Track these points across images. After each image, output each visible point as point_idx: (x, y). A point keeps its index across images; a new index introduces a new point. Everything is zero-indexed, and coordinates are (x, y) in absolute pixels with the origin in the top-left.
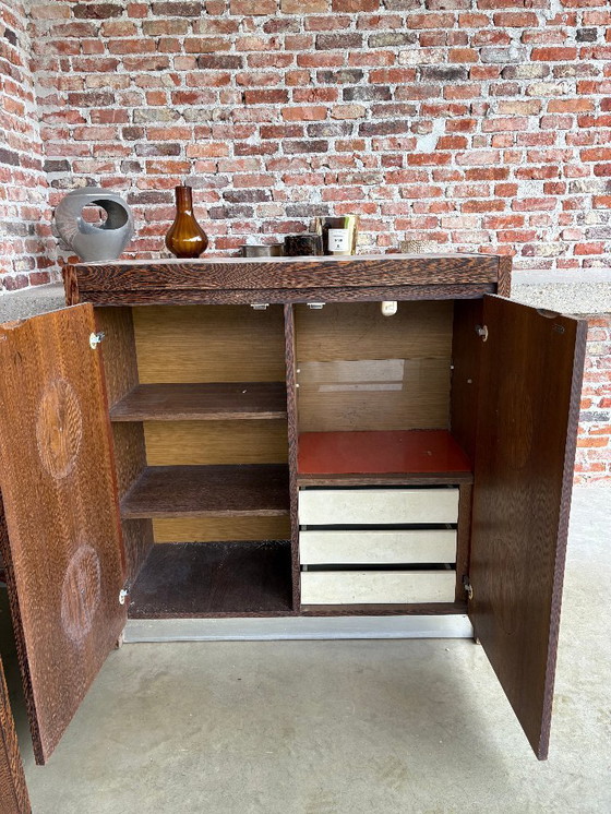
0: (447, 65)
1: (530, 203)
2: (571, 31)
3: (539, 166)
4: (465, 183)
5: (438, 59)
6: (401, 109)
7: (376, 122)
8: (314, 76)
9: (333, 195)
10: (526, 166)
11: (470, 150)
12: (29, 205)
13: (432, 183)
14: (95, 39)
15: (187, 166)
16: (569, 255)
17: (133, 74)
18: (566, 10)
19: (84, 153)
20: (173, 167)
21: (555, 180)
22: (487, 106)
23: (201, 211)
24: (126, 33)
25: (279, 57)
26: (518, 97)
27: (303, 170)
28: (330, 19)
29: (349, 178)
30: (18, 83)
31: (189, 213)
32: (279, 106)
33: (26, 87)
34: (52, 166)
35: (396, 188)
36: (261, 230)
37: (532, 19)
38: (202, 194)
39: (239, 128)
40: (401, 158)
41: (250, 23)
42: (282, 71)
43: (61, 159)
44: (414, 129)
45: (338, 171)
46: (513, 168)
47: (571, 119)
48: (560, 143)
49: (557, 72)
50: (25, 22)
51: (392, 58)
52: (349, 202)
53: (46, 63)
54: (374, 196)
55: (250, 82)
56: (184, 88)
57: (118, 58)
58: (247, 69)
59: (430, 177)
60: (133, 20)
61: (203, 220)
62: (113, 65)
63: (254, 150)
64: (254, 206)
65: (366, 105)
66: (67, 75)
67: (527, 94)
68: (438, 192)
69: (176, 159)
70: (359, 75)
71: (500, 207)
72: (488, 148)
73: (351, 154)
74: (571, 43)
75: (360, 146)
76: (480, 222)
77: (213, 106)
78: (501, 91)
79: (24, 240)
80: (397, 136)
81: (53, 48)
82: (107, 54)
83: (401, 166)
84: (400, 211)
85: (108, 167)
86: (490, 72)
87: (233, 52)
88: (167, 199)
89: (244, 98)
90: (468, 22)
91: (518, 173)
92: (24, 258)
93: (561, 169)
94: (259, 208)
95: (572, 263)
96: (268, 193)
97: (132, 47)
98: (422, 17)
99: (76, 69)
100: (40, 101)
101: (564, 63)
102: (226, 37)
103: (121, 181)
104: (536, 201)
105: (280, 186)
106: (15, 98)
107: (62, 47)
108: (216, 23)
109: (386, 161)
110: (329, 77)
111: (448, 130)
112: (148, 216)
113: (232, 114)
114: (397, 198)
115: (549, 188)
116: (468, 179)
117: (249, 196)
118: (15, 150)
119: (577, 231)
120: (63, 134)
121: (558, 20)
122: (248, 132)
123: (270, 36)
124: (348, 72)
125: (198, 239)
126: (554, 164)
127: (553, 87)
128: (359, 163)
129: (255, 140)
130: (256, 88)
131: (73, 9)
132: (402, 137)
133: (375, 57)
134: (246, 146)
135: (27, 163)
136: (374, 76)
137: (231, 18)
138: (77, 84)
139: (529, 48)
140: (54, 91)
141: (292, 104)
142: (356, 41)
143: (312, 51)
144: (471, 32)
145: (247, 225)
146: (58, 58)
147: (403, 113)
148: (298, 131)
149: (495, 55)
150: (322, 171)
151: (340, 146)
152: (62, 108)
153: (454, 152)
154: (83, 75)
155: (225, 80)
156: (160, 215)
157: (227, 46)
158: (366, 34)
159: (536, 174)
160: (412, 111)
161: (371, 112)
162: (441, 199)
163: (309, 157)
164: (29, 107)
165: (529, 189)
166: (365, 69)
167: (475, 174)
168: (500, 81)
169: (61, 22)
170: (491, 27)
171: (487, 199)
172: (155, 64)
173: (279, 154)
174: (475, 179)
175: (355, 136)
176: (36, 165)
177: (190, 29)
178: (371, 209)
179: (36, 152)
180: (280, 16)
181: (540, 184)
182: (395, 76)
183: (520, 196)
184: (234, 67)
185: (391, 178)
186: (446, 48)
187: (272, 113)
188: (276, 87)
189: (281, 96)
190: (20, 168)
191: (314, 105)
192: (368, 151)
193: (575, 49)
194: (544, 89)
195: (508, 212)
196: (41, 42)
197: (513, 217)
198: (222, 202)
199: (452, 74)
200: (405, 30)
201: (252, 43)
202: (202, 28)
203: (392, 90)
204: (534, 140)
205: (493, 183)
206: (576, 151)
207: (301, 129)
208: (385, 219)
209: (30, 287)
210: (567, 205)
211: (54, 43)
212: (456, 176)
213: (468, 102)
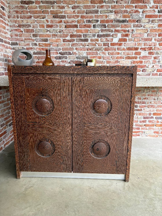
0: (122, 19)
1: (144, 57)
2: (156, 10)
3: (147, 47)
4: (126, 51)
5: (119, 17)
7: (102, 34)
8: (85, 21)
9: (90, 54)
10: (143, 47)
11: (128, 42)
12: (5, 54)
13: (117, 51)
14: (26, 10)
15: (50, 45)
16: (155, 72)
17: (36, 20)
18: (155, 4)
19: (22, 40)
20: (46, 45)
21: (152, 51)
22: (133, 30)
23: (53, 57)
24: (34, 9)
25: (76, 16)
26: (141, 28)
27: (81, 47)
28: (90, 6)
29: (94, 49)
30: (4, 21)
31: (49, 57)
32: (75, 29)
33: (7, 22)
34: (13, 44)
35: (107, 52)
36: (69, 63)
37: (146, 7)
38: (53, 53)
39: (64, 35)
40: (109, 44)
41: (68, 6)
42: (76, 20)
43: (15, 42)
44: (112, 36)
45: (91, 47)
46: (140, 47)
47: (156, 34)
48: (153, 41)
49: (153, 21)
50: (7, 5)
51: (107, 16)
52: (94, 56)
53: (13, 16)
54: (101, 54)
55: (68, 22)
56: (49, 24)
57: (32, 15)
59: (117, 49)
60: (36, 5)
61: (53, 60)
62: (31, 17)
63: (69, 41)
64: (68, 56)
65: (99, 29)
66: (18, 19)
67: (144, 27)
68: (118, 53)
69: (47, 43)
70: (98, 21)
71: (136, 58)
72: (133, 42)
73: (95, 42)
74: (157, 13)
75: (97, 40)
76: (130, 62)
77: (57, 29)
78: (137, 26)
81: (15, 12)
82: (29, 14)
83: (108, 46)
84: (108, 58)
85: (28, 45)
86: (134, 21)
87: (63, 14)
88: (43, 53)
89: (66, 27)
90: (128, 7)
91: (141, 49)
92: (3, 68)
93: (153, 48)
94: (69, 57)
95: (156, 74)
96: (72, 53)
97: (36, 12)
98: (115, 6)
99: (21, 18)
100: (10, 26)
101: (154, 19)
102: (61, 10)
103: (31, 48)
104: (146, 57)
105: (75, 51)
106: (3, 25)
107: (17, 12)
108: (59, 6)
109: (104, 45)
110: (89, 21)
111: (122, 36)
112: (38, 58)
113: (62, 31)
114: (107, 55)
115: (150, 53)
116: (127, 50)
117: (66, 53)
118: (2, 38)
119: (158, 65)
120: (16, 35)
121: (153, 7)
122: (67, 36)
123: (73, 10)
124: (95, 20)
125: (51, 64)
126: (151, 46)
127: (151, 25)
128: (97, 45)
129: (68, 38)
130: (69, 24)
131: (20, 2)
132: (109, 38)
133: (102, 16)
134: (66, 40)
135: (6, 42)
136: (102, 21)
137: (63, 5)
138: (21, 22)
139: (145, 15)
140: (14, 23)
141: (79, 28)
142: (97, 12)
143: (85, 14)
144: (128, 10)
145: (66, 61)
146: (16, 15)
147: (110, 32)
148: (80, 36)
149: (135, 16)
150: (87, 47)
151: (92, 40)
152: (16, 28)
153: (123, 43)
154: (22, 19)
155: (61, 22)
156: (42, 58)
157: (61, 13)
158: (100, 10)
159: (146, 49)
160: (112, 31)
161: (100, 31)
162: (120, 56)
163: (83, 43)
164: (7, 27)
165: (144, 53)
166: (99, 19)
167: (129, 49)
168: (136, 23)
169: (17, 5)
170: (134, 9)
171: (132, 56)
172: (42, 17)
173: (75, 42)
174: (129, 50)
175: (96, 38)
177: (52, 8)
178: (100, 58)
179: (9, 40)
180: (76, 5)
181: (147, 52)
182: (107, 21)
183: (142, 55)
184: (63, 18)
185: (106, 49)
186: (122, 14)
187: (74, 31)
188: (74, 24)
189: (76, 26)
190: (4, 44)
191: (84, 29)
192: (100, 42)
193: (158, 15)
194: (149, 26)
195: (138, 60)
196: (11, 10)
197: (140, 61)
198: (59, 55)
199: (123, 21)
200: (110, 9)
201: (68, 12)
202: (55, 7)
203: (106, 25)
204: (146, 40)
205: (134, 52)
206: (158, 43)
207: (81, 35)
208: (104, 61)
209: (4, 76)
210: (155, 58)
211: (15, 11)
212: (124, 49)
213: (127, 29)
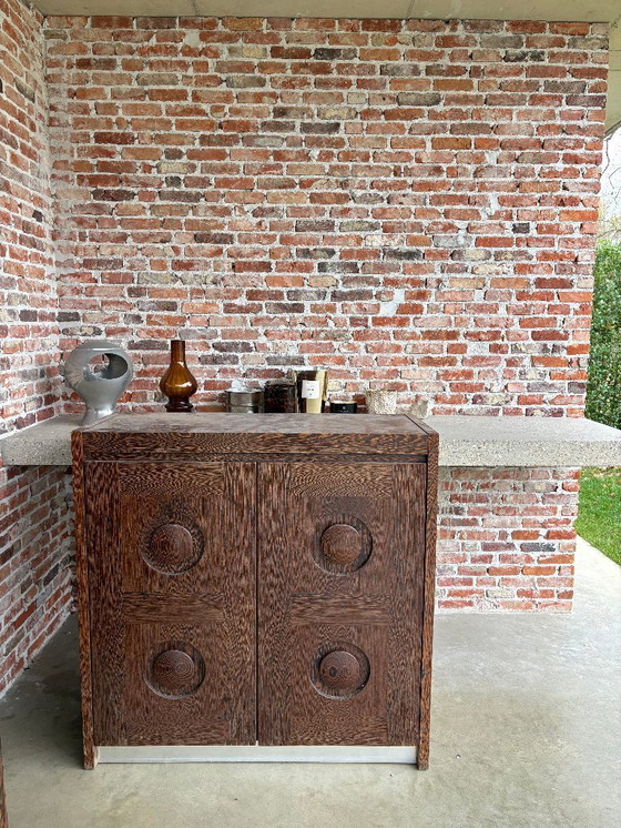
0: (405, 248)
1: (477, 360)
2: (508, 224)
3: (485, 330)
4: (421, 342)
5: (397, 242)
6: (368, 281)
7: (346, 290)
8: (294, 252)
9: (309, 348)
10: (472, 329)
11: (425, 315)
12: (42, 353)
13: (393, 341)
14: (109, 217)
15: (182, 320)
16: (513, 404)
17: (140, 246)
18: (504, 208)
19: (94, 307)
20: (169, 320)
21: (499, 342)
22: (439, 281)
23: (192, 358)
24: (137, 213)
25: (264, 236)
26: (465, 275)
27: (283, 327)
28: (308, 209)
29: (322, 335)
30: (41, 252)
31: (182, 364)
32: (264, 274)
33: (47, 255)
34: (64, 317)
35: (362, 344)
36: (245, 375)
37: (477, 215)
38: (193, 344)
39: (228, 291)
40: (366, 320)
41: (241, 209)
42: (267, 247)
43: (73, 311)
44: (378, 296)
45: (313, 329)
46: (463, 330)
47: (510, 294)
48: (502, 311)
49: (498, 256)
50: (50, 201)
51: (359, 240)
52: (322, 354)
53: (66, 232)
54: (343, 350)
55: (240, 255)
56: (182, 257)
57: (129, 232)
58: (236, 244)
59: (392, 336)
60: (143, 203)
61: (193, 366)
62: (123, 238)
63: (241, 310)
64: (240, 355)
65: (338, 276)
66: (84, 244)
67: (473, 272)
68: (398, 348)
69: (173, 314)
70: (332, 253)
71: (452, 362)
72: (441, 315)
73: (324, 315)
74: (509, 233)
75: (332, 309)
76: (435, 375)
77: (206, 273)
78: (451, 269)
79: (35, 383)
80: (363, 302)
81: (73, 223)
82: (119, 229)
83: (366, 326)
84: (366, 362)
85: (113, 319)
86: (442, 255)
87: (226, 231)
88: (163, 346)
89: (233, 267)
90: (423, 215)
91: (467, 335)
92: (34, 399)
93: (503, 333)
94: (243, 357)
95: (516, 412)
96: (252, 345)
97: (141, 224)
98: (384, 211)
99: (92, 240)
100: (58, 264)
101: (503, 249)
102: (221, 219)
103: (124, 330)
104: (483, 359)
105: (262, 340)
106: (38, 266)
107: (81, 222)
108: (213, 208)
109: (354, 322)
110: (306, 253)
111: (407, 299)
112: (146, 361)
113: (223, 279)
114: (363, 353)
115: (495, 348)
116: (424, 338)
117: (234, 347)
118: (34, 309)
119: (519, 385)
120: (78, 291)
121: (497, 215)
122: (236, 295)
123: (259, 219)
124: (323, 250)
125: (189, 384)
126: (497, 329)
127: (494, 268)
128: (331, 323)
129: (242, 301)
130: (243, 260)
131: (92, 193)
132: (367, 303)
133: (345, 240)
134: (235, 305)
135: (43, 317)
136: (345, 254)
137: (227, 205)
138: (92, 252)
139: (474, 236)
140: (72, 256)
141: (274, 273)
142: (330, 226)
143: (293, 233)
144: (425, 222)
145: (233, 370)
146: (77, 230)
147: (370, 284)
148: (279, 295)
149: (445, 242)
150: (300, 328)
151: (314, 309)
152: (77, 270)
153: (411, 317)
154: (97, 245)
155: (220, 252)
156: (156, 359)
157: (221, 226)
158: (337, 221)
159: (483, 336)
160: (376, 283)
161: (341, 282)
162: (402, 355)
163: (287, 316)
164: (49, 270)
165: (474, 348)
166: (337, 248)
167: (429, 335)
168: (450, 262)
169: (81, 202)
170: (442, 219)
171: (441, 356)
172: (159, 239)
173: (264, 313)
174: (430, 339)
175: (328, 301)
176: (51, 317)
177: (191, 212)
178: (341, 361)
179: (52, 306)
180: (267, 205)
181: (487, 345)
182: (362, 254)
183: (469, 354)
184: (225, 242)
185: (358, 336)
186: (405, 235)
187: (259, 280)
188: (261, 260)
189: (266, 267)
190: (38, 323)
191: (291, 274)
192: (339, 314)
193: (512, 238)
194: (488, 269)
195: (459, 367)
196: (63, 217)
197: (463, 372)
198: (212, 351)
199: (410, 255)
200: (370, 219)
201: (241, 225)
202: (201, 212)
203: (359, 266)
204: (480, 308)
205: (446, 343)
206: (516, 320)
207: (281, 294)
208: (352, 370)
209: (37, 423)
210: (510, 363)
211: (74, 219)
212: (414, 336)
213: (423, 277)
